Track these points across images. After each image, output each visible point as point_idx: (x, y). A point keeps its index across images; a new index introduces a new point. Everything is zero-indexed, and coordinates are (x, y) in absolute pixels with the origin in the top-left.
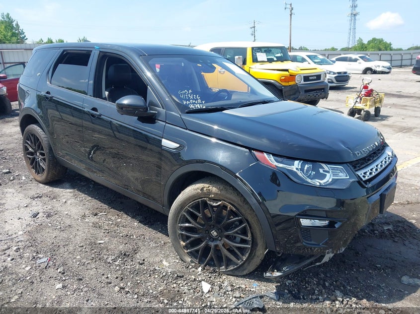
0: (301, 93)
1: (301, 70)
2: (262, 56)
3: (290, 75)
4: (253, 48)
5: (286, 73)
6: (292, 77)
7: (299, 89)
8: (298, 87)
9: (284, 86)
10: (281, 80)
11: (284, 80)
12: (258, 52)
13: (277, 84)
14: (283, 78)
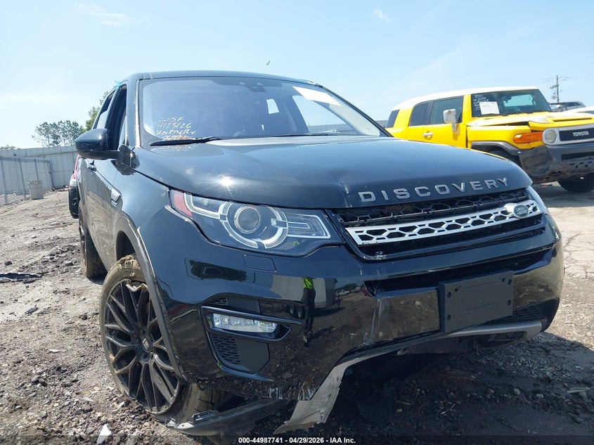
0: (554, 160)
1: (555, 121)
2: (488, 107)
3: (532, 131)
4: (473, 96)
5: (525, 128)
6: (537, 133)
7: (550, 153)
8: (548, 150)
9: (521, 150)
10: (515, 140)
11: (522, 140)
12: (483, 101)
13: (509, 147)
14: (519, 136)
